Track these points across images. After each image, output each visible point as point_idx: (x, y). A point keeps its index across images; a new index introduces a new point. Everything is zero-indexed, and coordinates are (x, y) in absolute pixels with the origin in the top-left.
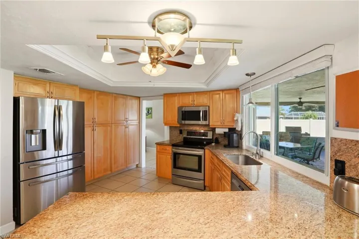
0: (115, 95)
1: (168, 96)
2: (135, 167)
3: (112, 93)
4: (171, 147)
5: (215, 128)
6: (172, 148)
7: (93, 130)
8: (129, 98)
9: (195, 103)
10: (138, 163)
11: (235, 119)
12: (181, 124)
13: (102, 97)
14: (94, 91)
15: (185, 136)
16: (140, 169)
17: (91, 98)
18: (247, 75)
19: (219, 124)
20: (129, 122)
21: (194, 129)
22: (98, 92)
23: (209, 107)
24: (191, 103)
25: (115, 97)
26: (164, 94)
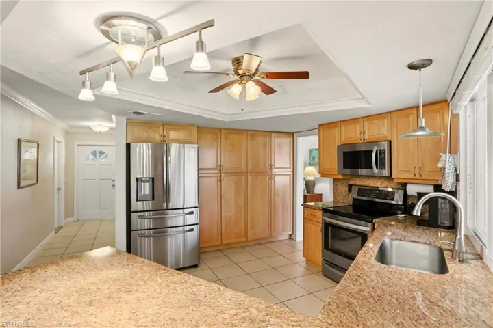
0: (252, 132)
1: (326, 127)
2: (288, 238)
3: (247, 130)
4: (321, 212)
5: (406, 184)
6: (323, 215)
7: (220, 180)
8: (274, 135)
9: (367, 137)
10: (291, 233)
11: (440, 165)
12: (344, 175)
13: (232, 136)
14: (221, 130)
15: (355, 196)
16: (294, 242)
17: (217, 138)
18: (411, 67)
19: (411, 176)
20: (274, 170)
21: (371, 185)
22: (226, 131)
23: (390, 142)
24: (359, 137)
25: (251, 135)
26: (320, 125)
